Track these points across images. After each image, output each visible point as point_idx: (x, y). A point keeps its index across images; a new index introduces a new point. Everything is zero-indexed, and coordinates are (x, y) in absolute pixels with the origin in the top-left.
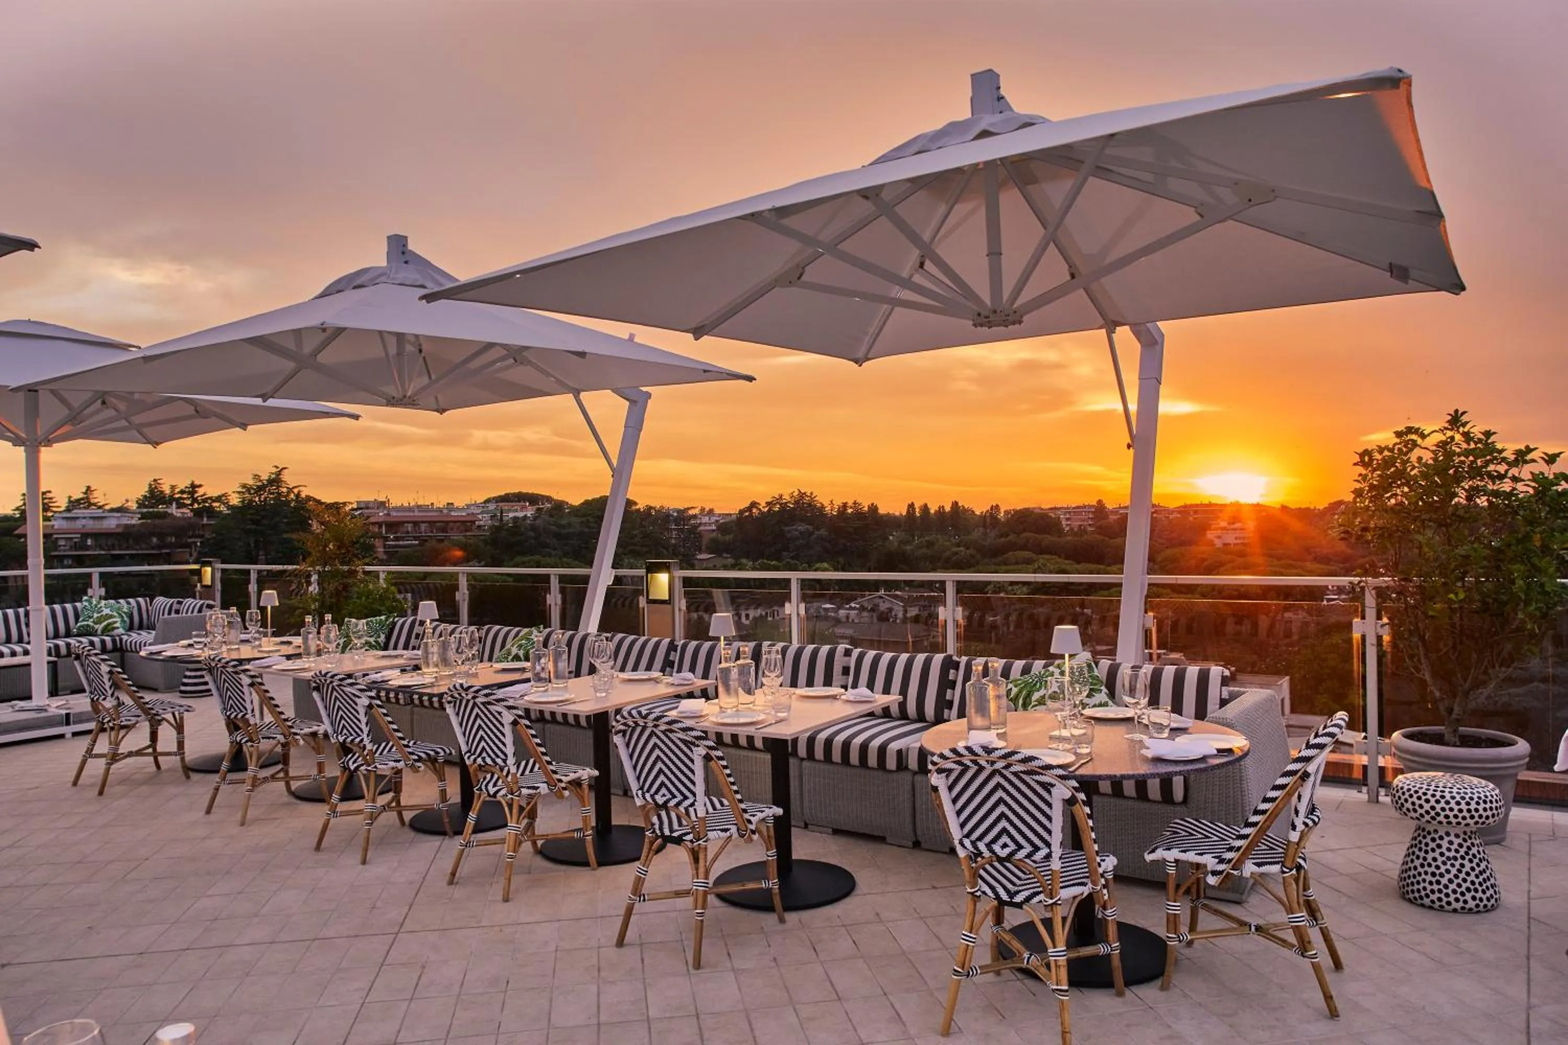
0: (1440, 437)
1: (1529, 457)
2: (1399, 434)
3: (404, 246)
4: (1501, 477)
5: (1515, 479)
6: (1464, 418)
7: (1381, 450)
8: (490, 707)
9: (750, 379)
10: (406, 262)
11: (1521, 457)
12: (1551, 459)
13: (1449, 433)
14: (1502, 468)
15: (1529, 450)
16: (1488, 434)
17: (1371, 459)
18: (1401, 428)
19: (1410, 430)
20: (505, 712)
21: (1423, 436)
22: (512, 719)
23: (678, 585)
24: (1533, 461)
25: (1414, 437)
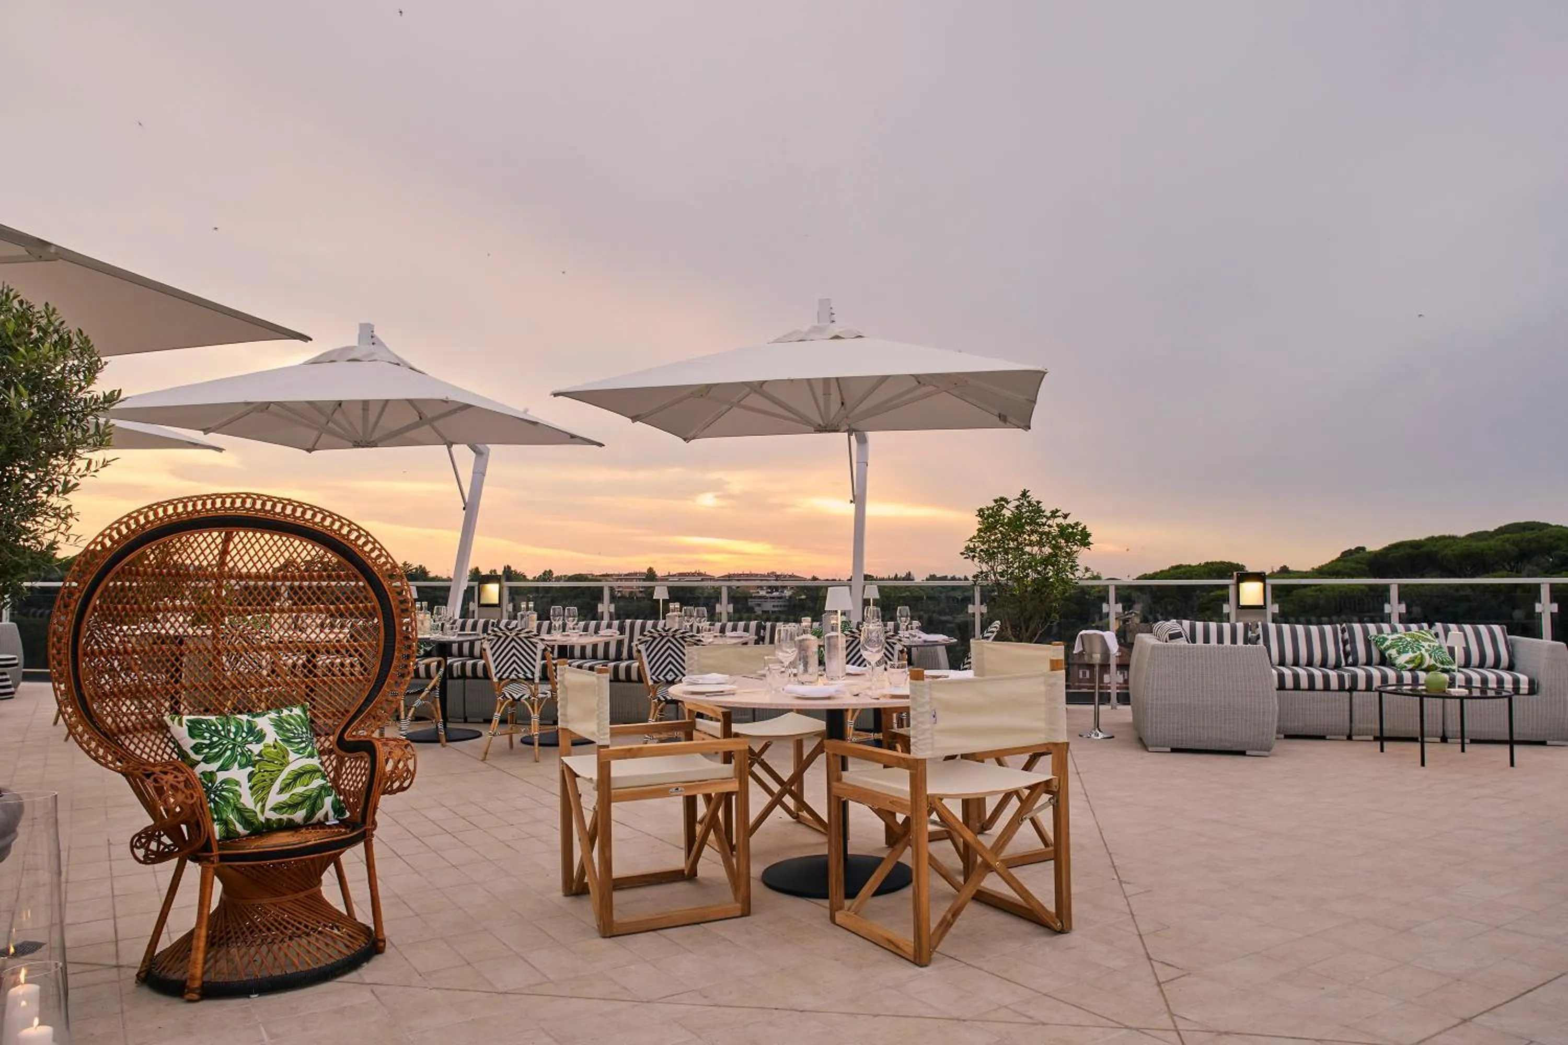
0: (1017, 503)
1: (1057, 514)
2: (996, 501)
3: (373, 332)
4: (1044, 524)
5: (1050, 526)
6: (1028, 494)
7: (988, 509)
8: (531, 640)
9: (601, 445)
10: (373, 344)
11: (1054, 514)
12: (1065, 516)
13: (1021, 501)
14: (1044, 520)
15: (1057, 511)
16: (1039, 502)
17: (984, 514)
18: (997, 497)
19: (1002, 499)
20: (540, 642)
21: (1008, 503)
22: (543, 647)
23: (506, 593)
24: (1059, 516)
25: (1003, 503)
